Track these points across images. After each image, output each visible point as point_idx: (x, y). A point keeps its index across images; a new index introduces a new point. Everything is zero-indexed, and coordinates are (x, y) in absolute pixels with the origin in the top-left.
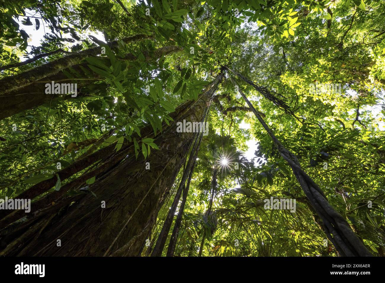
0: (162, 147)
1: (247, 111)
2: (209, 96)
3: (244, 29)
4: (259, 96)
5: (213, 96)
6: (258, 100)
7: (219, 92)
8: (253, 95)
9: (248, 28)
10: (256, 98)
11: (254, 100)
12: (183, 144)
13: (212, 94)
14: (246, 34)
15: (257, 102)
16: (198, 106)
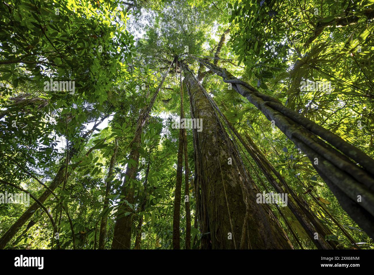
0: (206, 159)
1: (223, 43)
2: (195, 83)
3: (147, 32)
4: (213, 25)
5: (196, 79)
6: (217, 27)
7: (196, 69)
8: (211, 31)
9: (146, 28)
10: (214, 28)
11: (216, 30)
12: (215, 136)
13: (195, 79)
14: (151, 29)
15: (219, 27)
16: (196, 103)
